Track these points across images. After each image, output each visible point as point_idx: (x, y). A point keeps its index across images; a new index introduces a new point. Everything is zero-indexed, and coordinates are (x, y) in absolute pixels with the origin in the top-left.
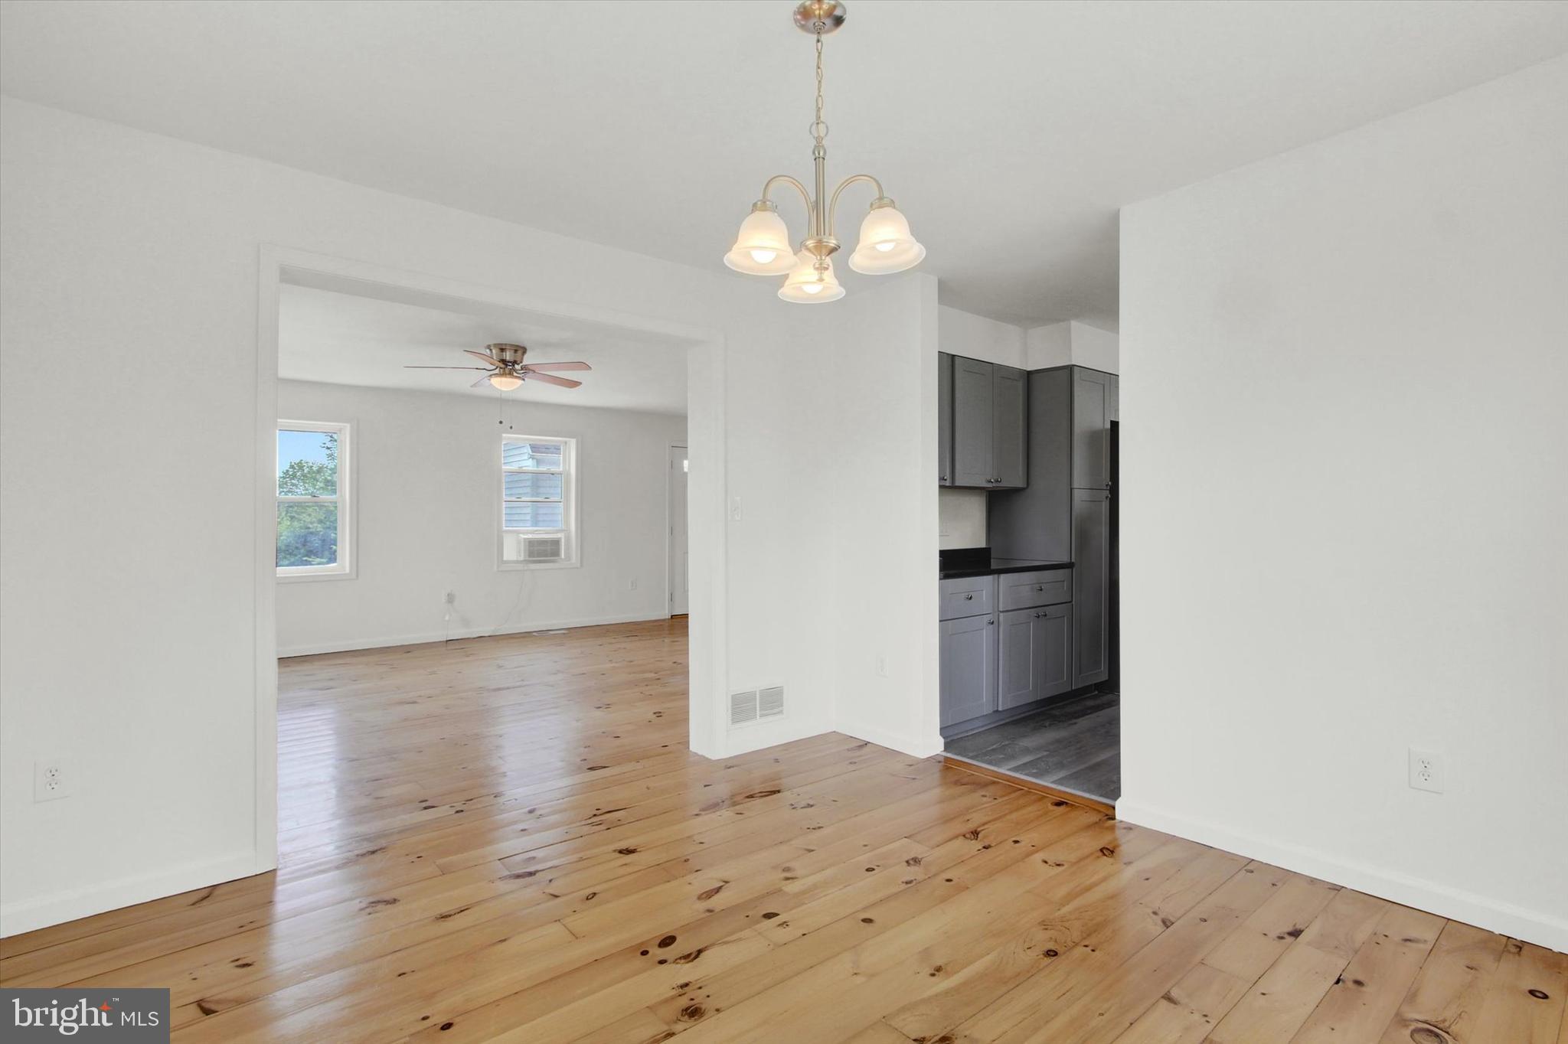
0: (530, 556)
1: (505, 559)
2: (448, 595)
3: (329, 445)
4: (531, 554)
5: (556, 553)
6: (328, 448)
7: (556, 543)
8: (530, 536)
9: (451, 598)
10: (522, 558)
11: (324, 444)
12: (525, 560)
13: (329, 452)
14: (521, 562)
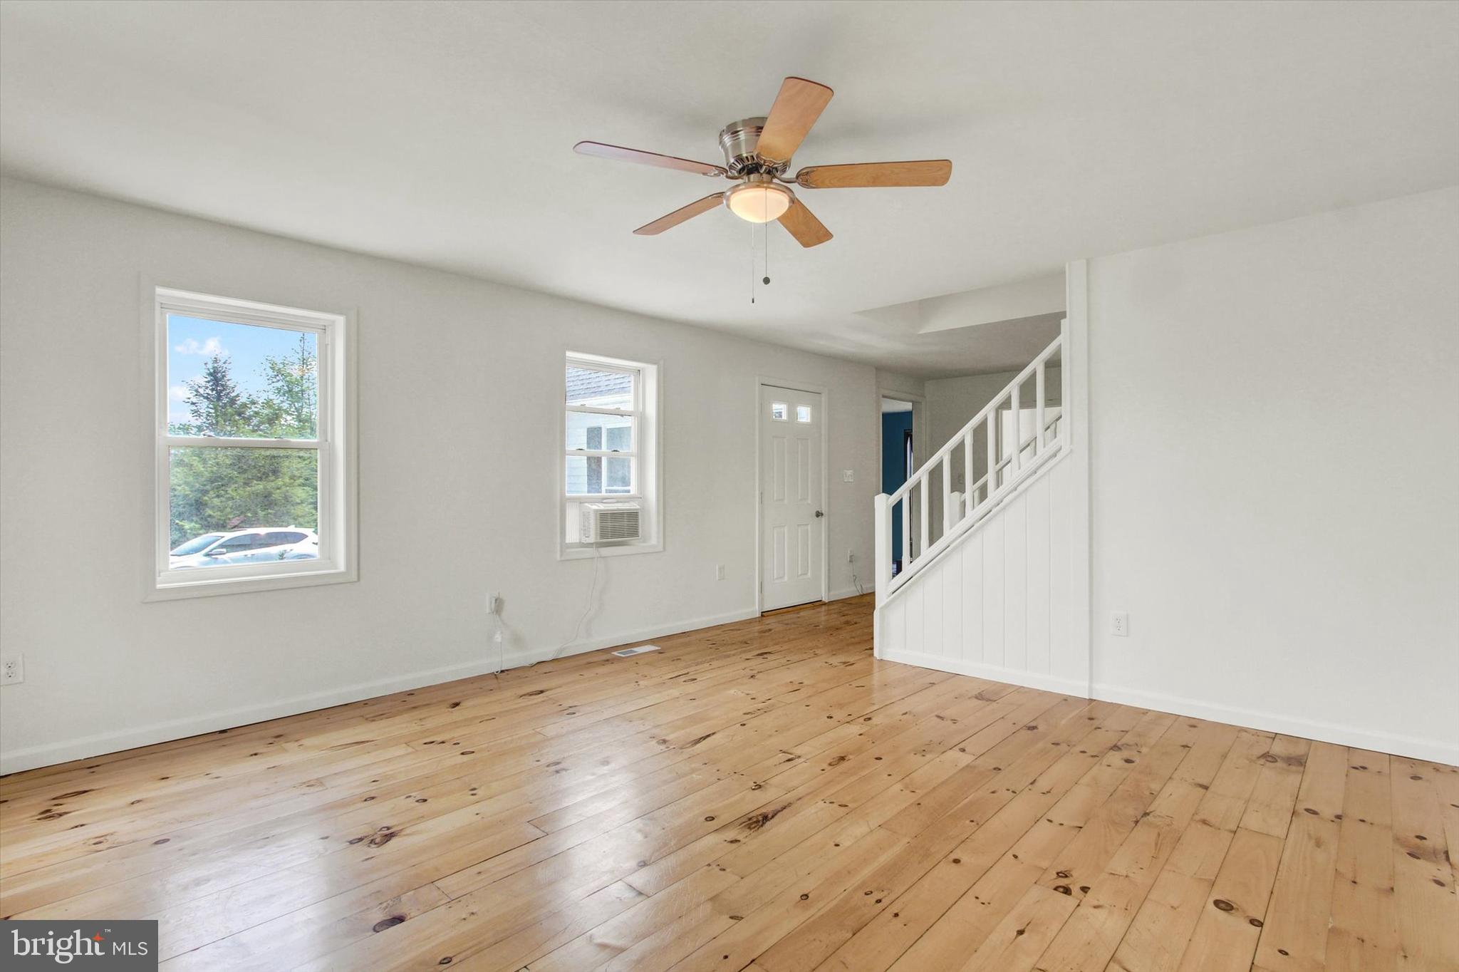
0: (602, 536)
1: (567, 541)
2: (496, 600)
3: (194, 400)
4: (603, 533)
5: (634, 532)
6: (193, 404)
7: (633, 516)
8: (602, 507)
9: (499, 605)
10: (592, 539)
11: (189, 398)
12: (596, 543)
13: (194, 408)
14: (589, 545)
